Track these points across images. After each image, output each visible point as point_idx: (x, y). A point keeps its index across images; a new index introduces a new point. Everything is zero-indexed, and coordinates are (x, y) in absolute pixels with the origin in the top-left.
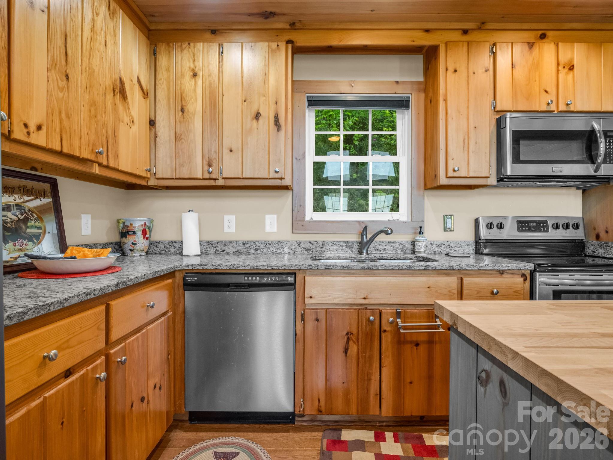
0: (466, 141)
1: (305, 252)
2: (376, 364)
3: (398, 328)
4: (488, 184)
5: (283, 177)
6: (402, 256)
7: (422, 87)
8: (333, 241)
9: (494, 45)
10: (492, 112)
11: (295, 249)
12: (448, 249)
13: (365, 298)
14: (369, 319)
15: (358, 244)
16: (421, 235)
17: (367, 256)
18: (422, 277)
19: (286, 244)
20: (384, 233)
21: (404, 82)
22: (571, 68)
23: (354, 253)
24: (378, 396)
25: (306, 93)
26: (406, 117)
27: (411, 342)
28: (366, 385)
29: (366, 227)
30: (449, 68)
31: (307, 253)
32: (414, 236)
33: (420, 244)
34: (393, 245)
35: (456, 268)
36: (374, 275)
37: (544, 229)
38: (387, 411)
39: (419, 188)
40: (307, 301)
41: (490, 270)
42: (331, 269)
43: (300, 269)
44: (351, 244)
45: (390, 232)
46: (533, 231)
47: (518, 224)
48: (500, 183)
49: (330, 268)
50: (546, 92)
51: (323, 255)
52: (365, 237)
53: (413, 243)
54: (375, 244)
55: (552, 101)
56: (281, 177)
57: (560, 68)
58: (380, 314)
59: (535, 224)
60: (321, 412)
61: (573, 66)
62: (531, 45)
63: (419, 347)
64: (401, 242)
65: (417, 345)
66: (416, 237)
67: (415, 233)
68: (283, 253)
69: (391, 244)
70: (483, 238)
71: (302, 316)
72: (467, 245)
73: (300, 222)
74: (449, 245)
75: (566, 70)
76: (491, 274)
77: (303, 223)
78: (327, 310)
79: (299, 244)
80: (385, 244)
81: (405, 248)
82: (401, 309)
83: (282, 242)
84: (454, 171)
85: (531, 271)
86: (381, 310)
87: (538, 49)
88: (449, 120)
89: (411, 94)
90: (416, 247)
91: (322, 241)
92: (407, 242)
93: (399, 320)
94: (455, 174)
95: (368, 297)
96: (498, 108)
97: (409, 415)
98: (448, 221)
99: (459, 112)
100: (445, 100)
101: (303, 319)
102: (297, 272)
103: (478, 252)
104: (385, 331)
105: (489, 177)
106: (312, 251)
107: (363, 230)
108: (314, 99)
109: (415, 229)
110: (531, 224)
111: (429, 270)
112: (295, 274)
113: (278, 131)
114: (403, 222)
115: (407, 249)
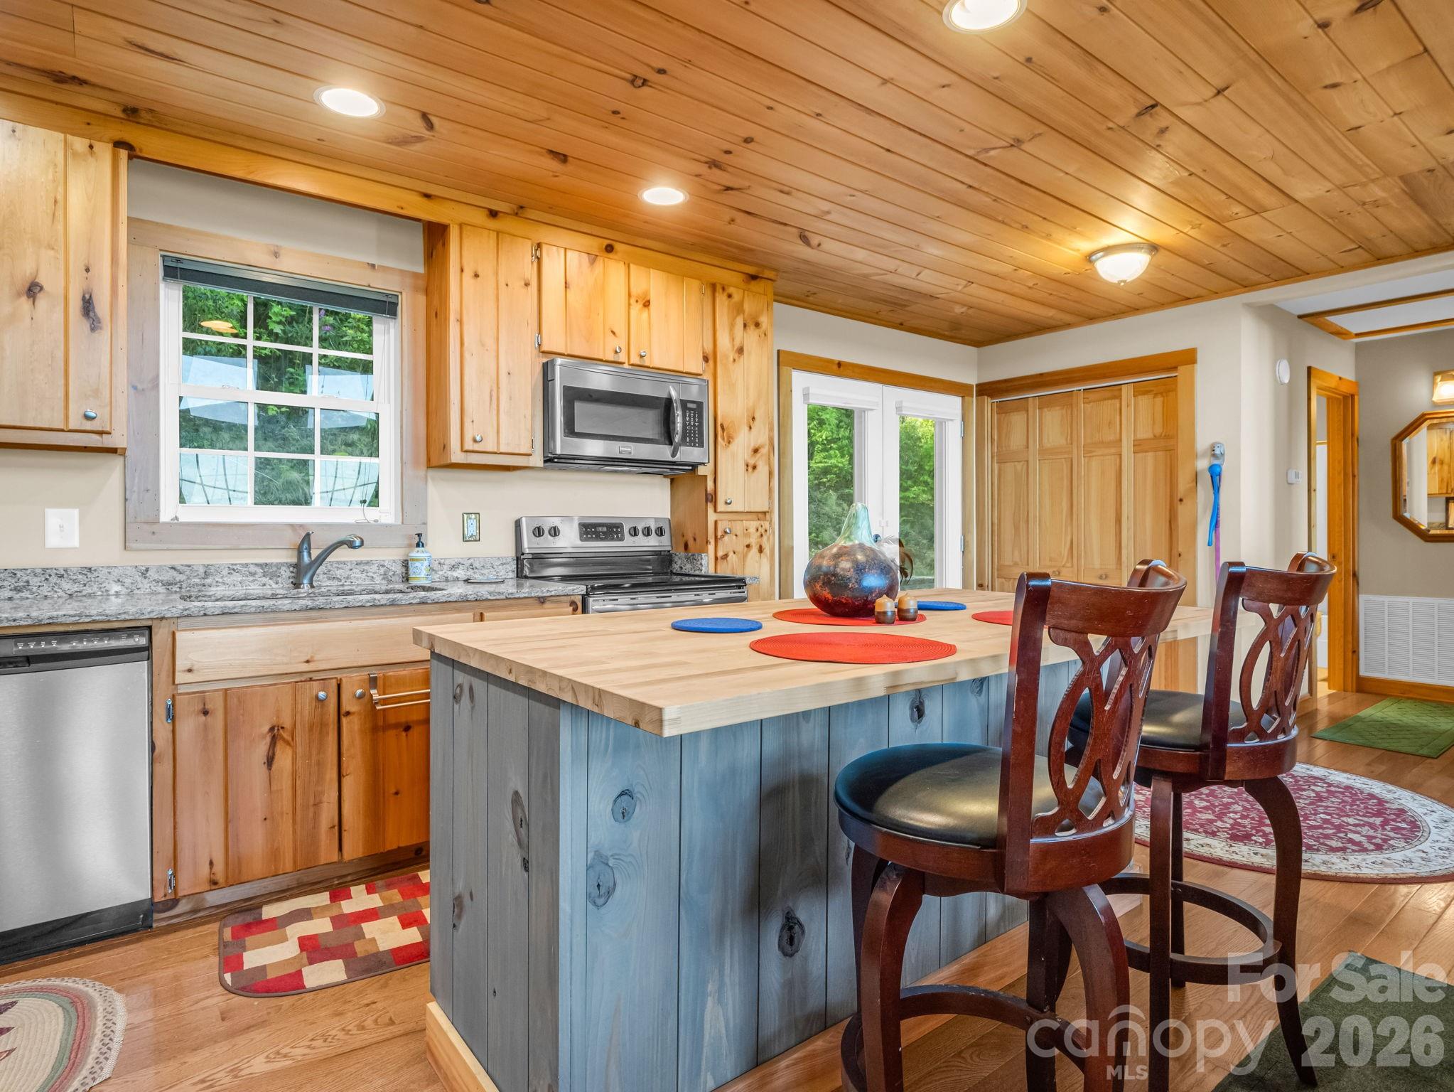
0: (494, 394)
1: (161, 589)
2: (332, 774)
3: (373, 704)
4: (531, 465)
5: (108, 429)
6: (384, 588)
7: (422, 283)
8: (232, 564)
9: (539, 245)
10: (536, 352)
11: (132, 583)
12: (470, 573)
13: (308, 662)
14: (317, 697)
15: (291, 569)
16: (420, 549)
17: (311, 591)
18: (415, 616)
19: (109, 573)
20: (346, 546)
21: (385, 269)
22: (647, 304)
23: (282, 588)
24: (336, 828)
25: (161, 250)
26: (392, 331)
27: (396, 726)
28: (311, 815)
29: (308, 535)
30: (466, 269)
31: (165, 591)
32: (407, 550)
33: (417, 564)
34: (366, 567)
35: (471, 598)
36: (325, 620)
37: (617, 537)
38: (354, 848)
39: (416, 463)
40: (180, 678)
41: (525, 598)
42: (237, 613)
43: (162, 618)
44: (274, 569)
45: (358, 543)
46: (602, 539)
47: (580, 529)
48: (549, 464)
49: (232, 611)
50: (614, 333)
51: (208, 594)
52: (305, 554)
53: (406, 564)
54: (329, 567)
55: (620, 348)
56: (100, 429)
57: (633, 301)
58: (339, 686)
59: (605, 529)
60: (215, 883)
61: (649, 301)
62: (593, 259)
63: (410, 732)
64: (382, 563)
65: (407, 728)
66: (413, 552)
67: (410, 546)
68: (100, 593)
69: (362, 567)
70: (527, 551)
71: (169, 709)
72: (503, 564)
73: (146, 527)
74: (472, 565)
75: (640, 305)
76: (526, 605)
77: (155, 528)
78: (226, 690)
79: (143, 574)
80: (349, 567)
81: (391, 574)
82: (375, 673)
83: (95, 570)
84: (475, 441)
85: (583, 595)
86: (341, 679)
87: (602, 265)
88: (467, 355)
89: (401, 293)
90: (411, 572)
91: (204, 565)
92: (394, 561)
93: (373, 692)
94: (477, 447)
95: (315, 659)
96: (545, 348)
97: (395, 847)
98: (470, 524)
99: (483, 345)
100: (460, 321)
101: (171, 715)
102: (154, 624)
103: (520, 575)
104: (348, 713)
105: (530, 455)
106: (178, 585)
107: (303, 542)
108: (180, 266)
109: (410, 537)
110: (600, 529)
111: (427, 603)
112: (150, 628)
113: (93, 329)
114: (387, 526)
115: (394, 575)
